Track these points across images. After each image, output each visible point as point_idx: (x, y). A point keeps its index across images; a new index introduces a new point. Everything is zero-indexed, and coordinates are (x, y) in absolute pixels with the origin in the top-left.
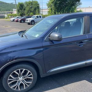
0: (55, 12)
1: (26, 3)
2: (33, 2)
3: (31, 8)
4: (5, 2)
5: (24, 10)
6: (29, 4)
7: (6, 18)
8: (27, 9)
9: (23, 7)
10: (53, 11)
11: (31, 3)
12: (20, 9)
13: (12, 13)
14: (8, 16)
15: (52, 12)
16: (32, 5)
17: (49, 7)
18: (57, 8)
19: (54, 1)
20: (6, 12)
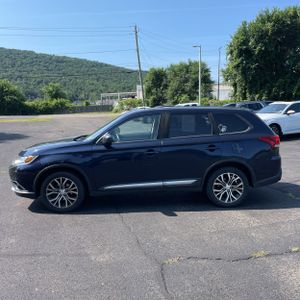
0: (245, 94)
1: (172, 68)
2: (191, 64)
3: (186, 81)
5: (166, 87)
6: (181, 70)
7: (116, 112)
8: (174, 85)
9: (162, 80)
10: (239, 89)
11: (187, 69)
12: (155, 86)
13: (133, 97)
14: (122, 105)
15: (236, 91)
16: (187, 72)
17: (227, 80)
18: (250, 82)
19: (242, 62)
20: (119, 94)
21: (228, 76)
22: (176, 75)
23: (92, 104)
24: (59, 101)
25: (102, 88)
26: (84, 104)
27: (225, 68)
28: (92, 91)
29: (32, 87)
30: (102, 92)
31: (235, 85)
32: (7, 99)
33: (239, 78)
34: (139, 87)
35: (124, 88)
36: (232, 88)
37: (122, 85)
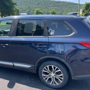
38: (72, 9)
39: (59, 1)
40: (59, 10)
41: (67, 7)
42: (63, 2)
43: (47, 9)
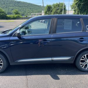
0: (78, 14)
1: (54, 5)
2: (60, 4)
3: (58, 9)
4: (37, 5)
5: (51, 11)
6: (57, 6)
8: (54, 11)
9: (50, 9)
10: (76, 12)
11: (58, 5)
12: (48, 11)
13: (41, 15)
16: (58, 6)
17: (72, 9)
18: (80, 10)
19: (78, 2)
20: (37, 14)
21: (73, 7)
22: (55, 7)
23: (28, 16)
24: (17, 15)
25: (32, 12)
26: (26, 16)
27: (72, 4)
28: (29, 12)
29: (10, 11)
30: (31, 13)
31: (75, 11)
32: (1, 14)
33: (77, 8)
34: (43, 11)
35: (38, 12)
36: (74, 12)
37: (38, 11)
38: (33, 10)
39: (20, 1)
40: (20, 10)
41: (28, 7)
42: (24, 3)
43: (8, 9)
